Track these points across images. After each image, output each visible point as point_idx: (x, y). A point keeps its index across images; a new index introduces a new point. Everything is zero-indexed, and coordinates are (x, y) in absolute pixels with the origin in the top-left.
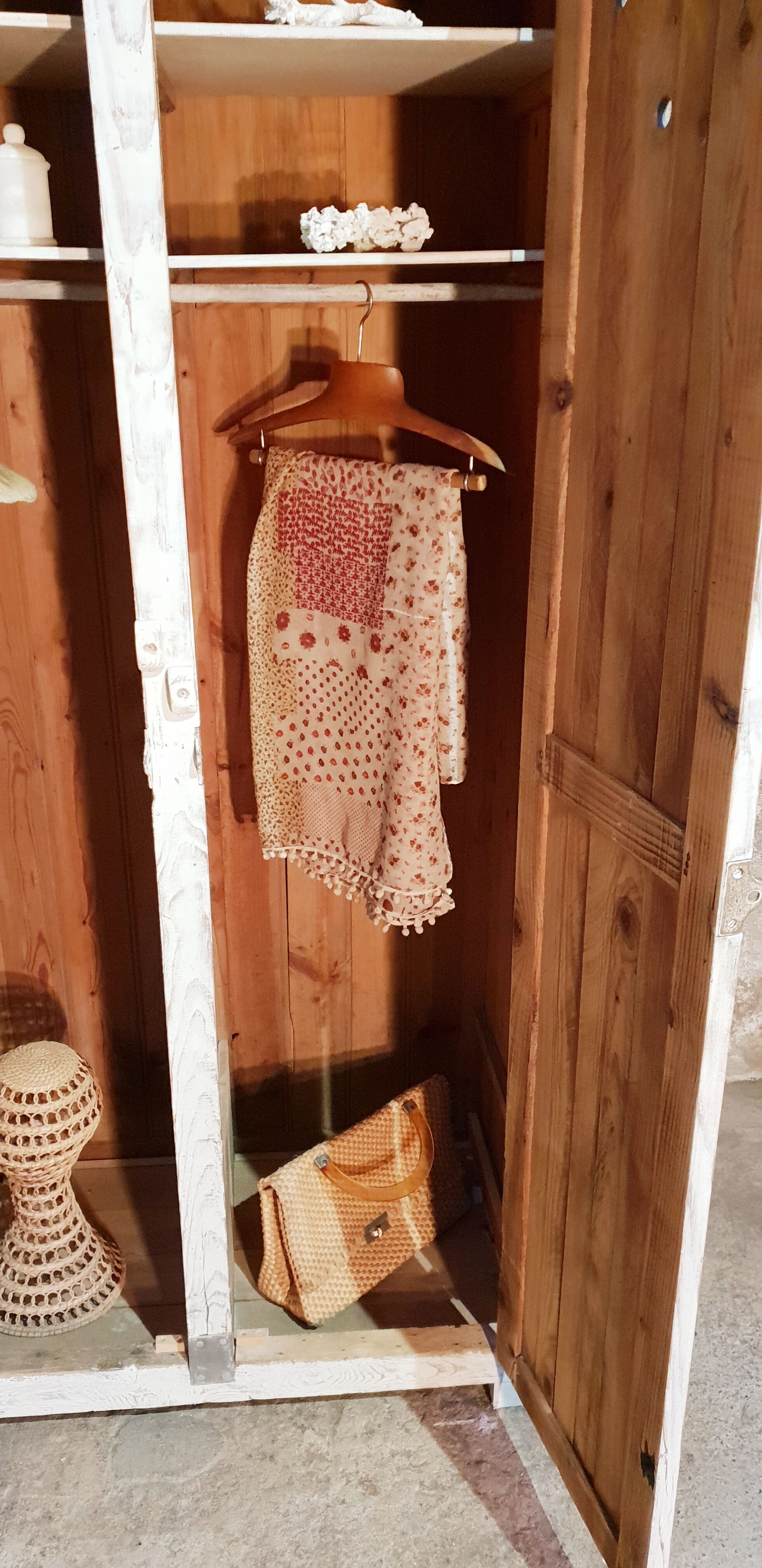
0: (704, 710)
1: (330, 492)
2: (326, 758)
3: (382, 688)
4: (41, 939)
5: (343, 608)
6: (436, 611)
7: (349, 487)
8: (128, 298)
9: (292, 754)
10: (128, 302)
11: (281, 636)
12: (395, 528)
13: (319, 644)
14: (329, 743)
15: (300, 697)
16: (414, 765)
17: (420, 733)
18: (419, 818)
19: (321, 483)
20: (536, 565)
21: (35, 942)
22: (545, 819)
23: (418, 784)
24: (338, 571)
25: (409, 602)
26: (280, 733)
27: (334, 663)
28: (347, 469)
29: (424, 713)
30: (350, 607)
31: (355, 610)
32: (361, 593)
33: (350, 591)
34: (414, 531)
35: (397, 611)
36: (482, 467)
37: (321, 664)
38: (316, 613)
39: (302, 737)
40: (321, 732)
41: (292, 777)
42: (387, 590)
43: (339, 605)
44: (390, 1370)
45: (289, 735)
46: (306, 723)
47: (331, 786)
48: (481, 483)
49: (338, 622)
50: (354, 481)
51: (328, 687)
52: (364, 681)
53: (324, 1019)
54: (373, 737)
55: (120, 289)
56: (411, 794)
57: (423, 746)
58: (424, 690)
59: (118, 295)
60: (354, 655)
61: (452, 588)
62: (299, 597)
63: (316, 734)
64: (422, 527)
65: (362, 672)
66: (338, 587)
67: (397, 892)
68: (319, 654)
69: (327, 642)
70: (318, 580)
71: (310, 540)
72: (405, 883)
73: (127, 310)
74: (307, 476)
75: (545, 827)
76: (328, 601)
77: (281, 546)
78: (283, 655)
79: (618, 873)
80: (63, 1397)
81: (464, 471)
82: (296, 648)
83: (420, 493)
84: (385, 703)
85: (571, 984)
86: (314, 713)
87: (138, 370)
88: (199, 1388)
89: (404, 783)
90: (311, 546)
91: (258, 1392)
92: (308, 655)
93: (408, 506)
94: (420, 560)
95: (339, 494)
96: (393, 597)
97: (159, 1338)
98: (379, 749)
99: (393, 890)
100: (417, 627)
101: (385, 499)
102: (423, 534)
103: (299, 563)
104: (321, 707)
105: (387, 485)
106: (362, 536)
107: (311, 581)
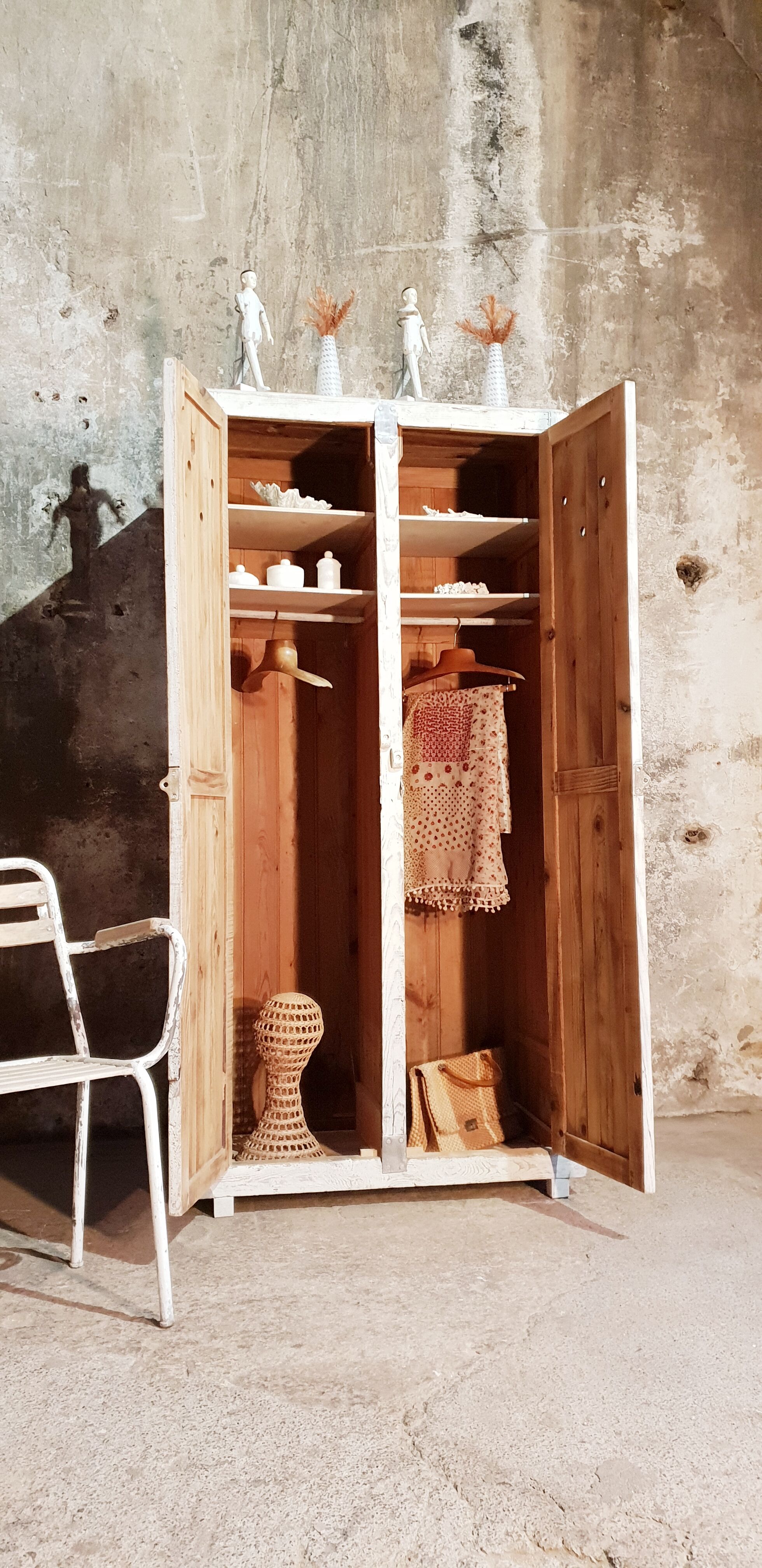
0: (619, 713)
1: (441, 705)
2: (438, 835)
3: (470, 788)
4: (266, 976)
5: (448, 756)
6: (496, 745)
7: (450, 701)
9: (419, 838)
11: (414, 777)
12: (474, 713)
13: (435, 777)
14: (440, 826)
15: (424, 806)
16: (488, 819)
17: (491, 802)
18: (491, 845)
19: (436, 703)
20: (544, 704)
21: (262, 978)
22: (557, 812)
23: (491, 827)
24: (445, 739)
25: (483, 743)
26: (413, 827)
27: (443, 785)
28: (449, 694)
29: (493, 792)
30: (451, 755)
31: (454, 756)
32: (457, 747)
33: (451, 748)
34: (484, 712)
35: (477, 749)
36: (514, 680)
37: (436, 787)
38: (433, 763)
39: (425, 827)
40: (436, 822)
41: (419, 850)
42: (471, 742)
43: (445, 755)
44: (492, 1166)
45: (418, 827)
46: (427, 819)
47: (441, 849)
48: (514, 687)
49: (446, 764)
50: (453, 698)
51: (439, 798)
52: (460, 788)
53: (424, 1033)
54: (465, 815)
56: (488, 833)
57: (493, 808)
58: (492, 781)
60: (453, 778)
61: (501, 739)
62: (424, 756)
63: (433, 823)
64: (488, 709)
65: (459, 784)
66: (445, 748)
67: (482, 886)
68: (435, 782)
69: (439, 776)
70: (434, 747)
71: (430, 729)
72: (486, 880)
74: (429, 701)
75: (557, 816)
76: (439, 755)
77: (414, 736)
78: (415, 786)
79: (592, 808)
80: (311, 1180)
81: (505, 684)
82: (422, 782)
83: (486, 696)
84: (471, 795)
85: (576, 881)
86: (432, 813)
88: (386, 1176)
89: (484, 829)
90: (431, 732)
91: (420, 1180)
92: (429, 784)
93: (481, 702)
94: (487, 724)
95: (445, 705)
96: (474, 745)
97: (362, 1150)
98: (468, 819)
99: (479, 885)
100: (488, 753)
101: (469, 702)
102: (488, 712)
103: (424, 741)
104: (436, 809)
105: (469, 696)
106: (457, 721)
107: (431, 748)
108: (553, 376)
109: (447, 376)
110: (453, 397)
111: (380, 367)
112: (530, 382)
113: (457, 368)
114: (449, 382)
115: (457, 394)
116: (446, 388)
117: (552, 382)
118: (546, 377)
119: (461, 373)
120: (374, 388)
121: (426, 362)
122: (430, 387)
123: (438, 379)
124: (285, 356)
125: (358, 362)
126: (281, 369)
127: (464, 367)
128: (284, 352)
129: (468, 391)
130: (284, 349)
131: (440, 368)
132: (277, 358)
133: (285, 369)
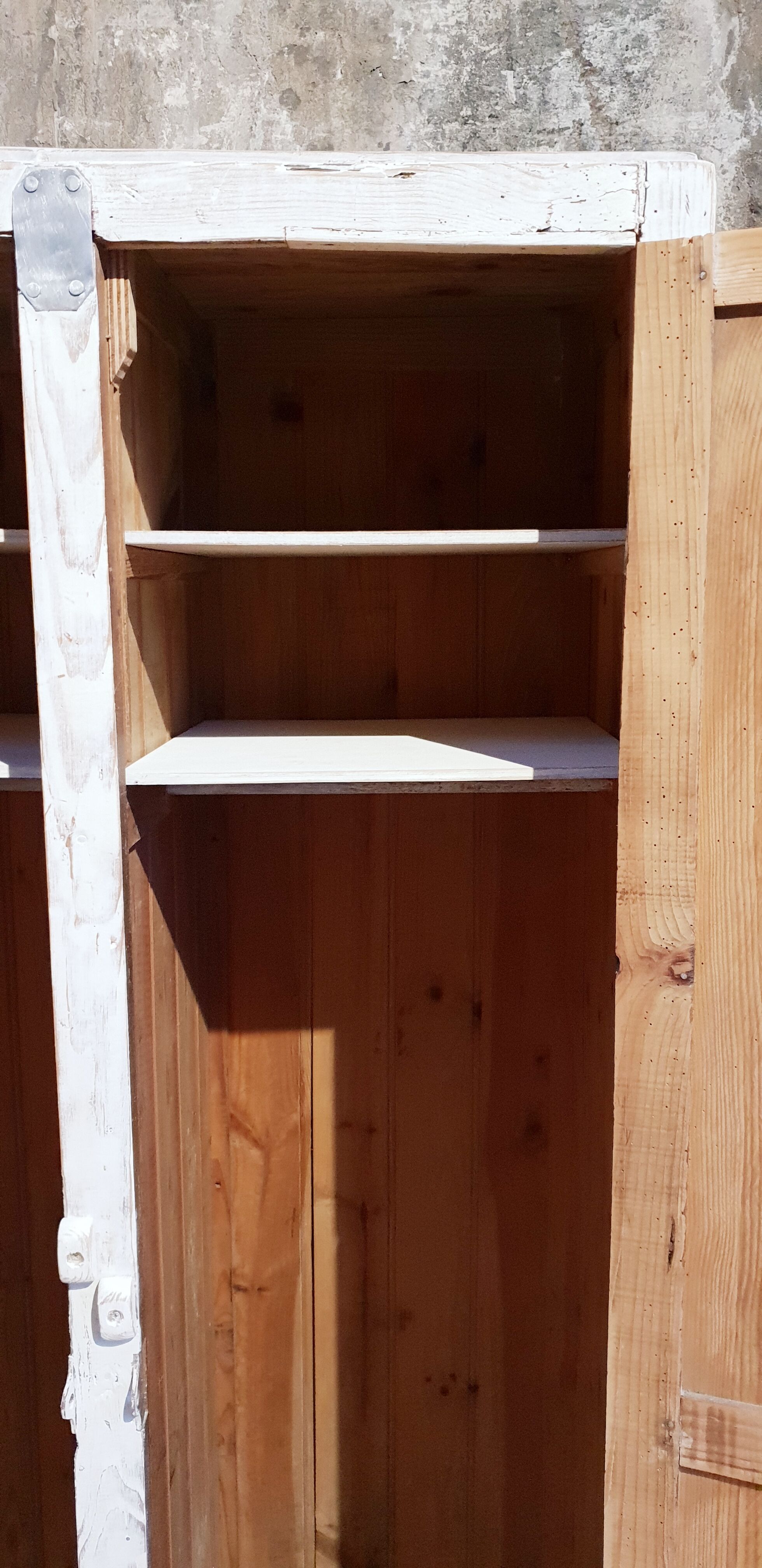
8: (69, 838)
10: (69, 844)
55: (59, 831)
59: (58, 836)
73: (68, 854)
87: (78, 921)
108: (737, 42)
109: (459, 61)
110: (474, 117)
111: (292, 47)
112: (673, 65)
113: (483, 38)
114: (465, 78)
115: (484, 110)
116: (456, 93)
117: (732, 59)
118: (719, 44)
119: (494, 50)
120: (275, 103)
121: (406, 26)
122: (416, 94)
123: (435, 68)
124: (53, 33)
125: (237, 37)
126: (46, 66)
127: (504, 34)
128: (50, 22)
129: (513, 98)
130: (50, 13)
131: (443, 40)
132: (36, 38)
133: (54, 68)
